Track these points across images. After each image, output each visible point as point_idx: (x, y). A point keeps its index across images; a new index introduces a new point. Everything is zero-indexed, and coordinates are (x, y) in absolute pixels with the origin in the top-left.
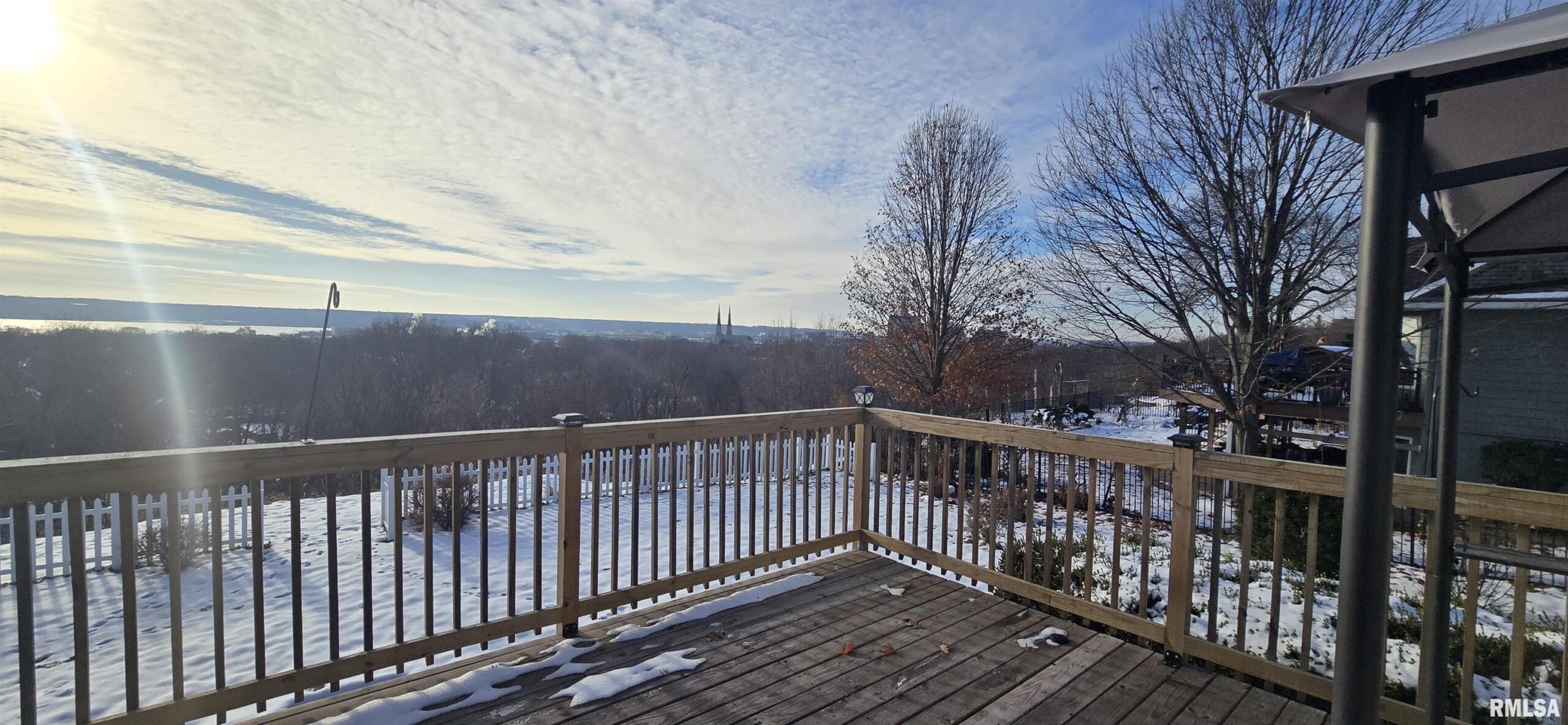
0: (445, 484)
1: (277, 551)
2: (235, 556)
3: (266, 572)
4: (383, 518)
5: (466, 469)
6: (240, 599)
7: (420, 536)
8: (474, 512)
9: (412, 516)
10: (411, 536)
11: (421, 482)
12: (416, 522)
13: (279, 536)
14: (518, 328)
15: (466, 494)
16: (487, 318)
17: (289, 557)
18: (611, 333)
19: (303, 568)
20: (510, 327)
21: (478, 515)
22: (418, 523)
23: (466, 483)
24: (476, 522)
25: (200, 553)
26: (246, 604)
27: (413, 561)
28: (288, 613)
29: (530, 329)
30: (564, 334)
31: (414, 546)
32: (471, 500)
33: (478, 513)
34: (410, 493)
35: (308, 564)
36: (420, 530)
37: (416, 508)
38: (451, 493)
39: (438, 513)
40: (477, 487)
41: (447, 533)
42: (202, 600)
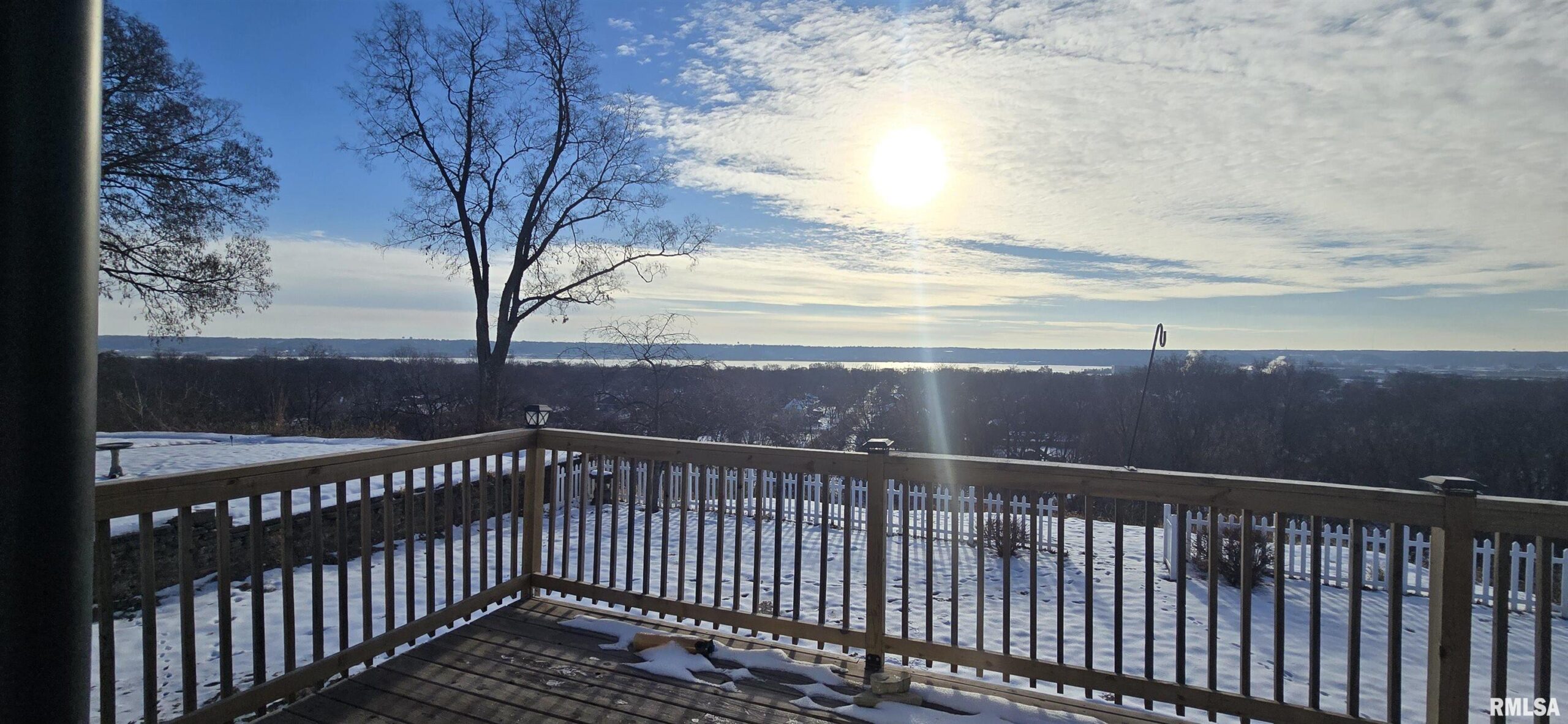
0: (1233, 535)
1: (1073, 561)
2: (1043, 556)
3: (1066, 577)
4: (1165, 556)
5: (1258, 523)
6: (1047, 594)
7: (1204, 584)
8: (1268, 573)
9: (1195, 560)
10: (1194, 581)
11: (1204, 527)
12: (1201, 570)
13: (1074, 548)
14: (1321, 365)
15: (1258, 551)
16: (1278, 353)
17: (1083, 569)
18: (1481, 371)
19: (1094, 582)
20: (1311, 363)
21: (1272, 580)
22: (1202, 570)
23: (1259, 539)
24: (1270, 586)
25: (1020, 547)
26: (1052, 600)
27: (1197, 609)
28: (1082, 619)
29: (1339, 365)
30: (1395, 371)
31: (1198, 593)
32: (1265, 560)
33: (1272, 576)
34: (1194, 537)
35: (1098, 581)
36: (1204, 578)
37: (1199, 554)
38: (1240, 546)
39: (1224, 565)
40: (1271, 546)
41: (1235, 590)
42: (1022, 585)
